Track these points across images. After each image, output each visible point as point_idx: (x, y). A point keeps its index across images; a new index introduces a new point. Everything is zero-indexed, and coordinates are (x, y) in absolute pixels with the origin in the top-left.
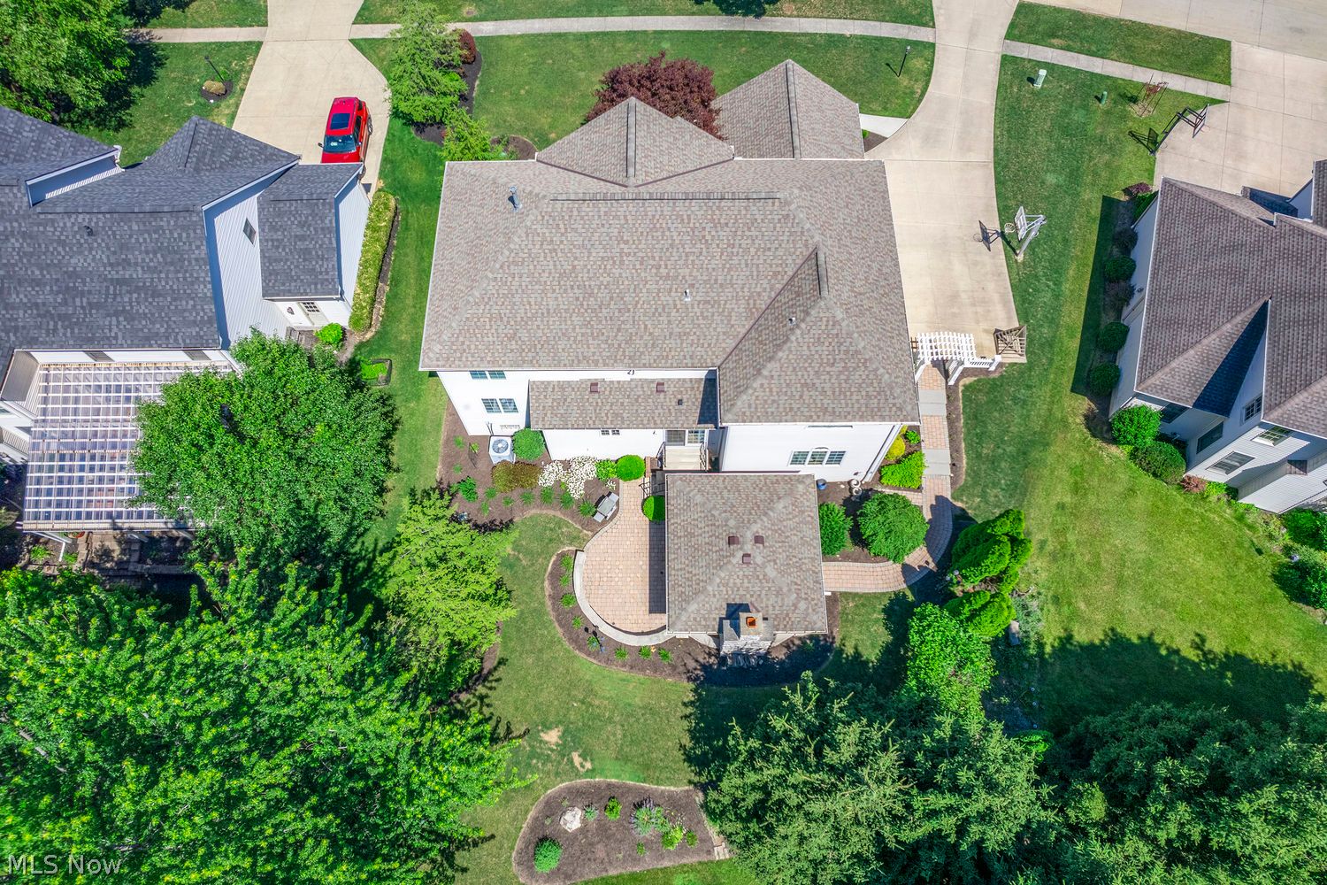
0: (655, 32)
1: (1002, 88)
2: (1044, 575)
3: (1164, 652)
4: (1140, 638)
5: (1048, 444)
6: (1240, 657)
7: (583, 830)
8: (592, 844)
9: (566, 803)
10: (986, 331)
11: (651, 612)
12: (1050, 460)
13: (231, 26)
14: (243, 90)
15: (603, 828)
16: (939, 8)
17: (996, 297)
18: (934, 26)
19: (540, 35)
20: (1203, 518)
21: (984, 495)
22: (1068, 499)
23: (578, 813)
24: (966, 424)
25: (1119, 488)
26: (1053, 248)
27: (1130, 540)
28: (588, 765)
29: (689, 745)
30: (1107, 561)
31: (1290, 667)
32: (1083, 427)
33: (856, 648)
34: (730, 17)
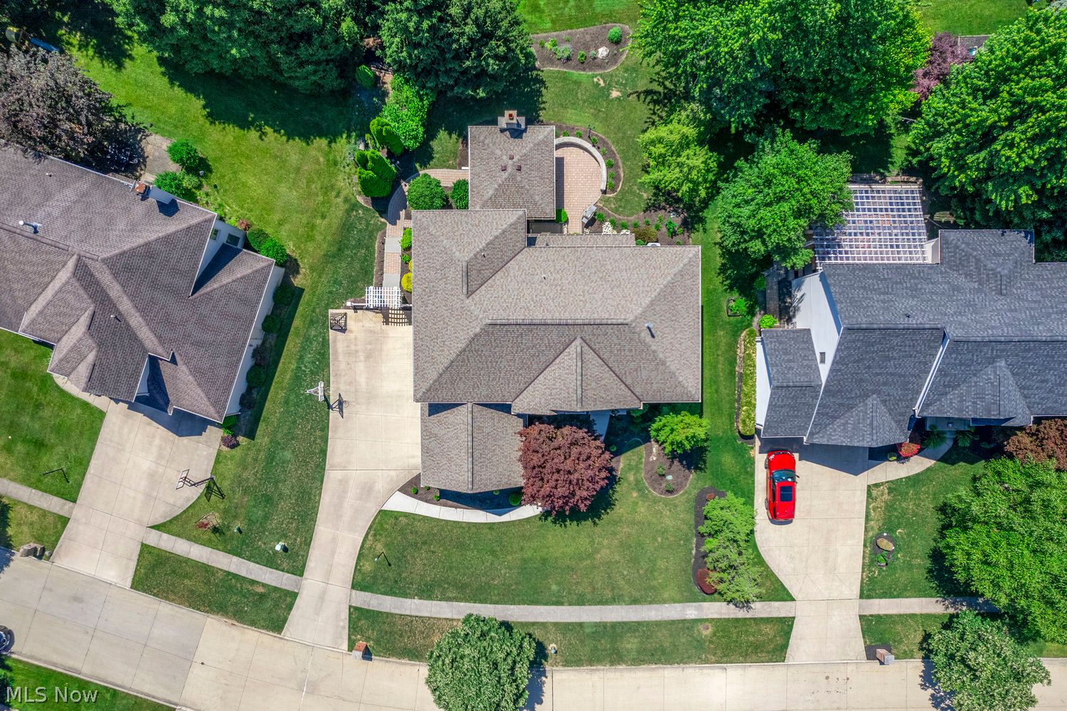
0: (562, 604)
1: (308, 543)
2: (340, 178)
3: (282, 131)
4: (294, 140)
5: (324, 255)
6: (242, 127)
7: (597, 48)
8: (592, 41)
9: (606, 61)
10: (351, 332)
11: (563, 158)
12: (325, 246)
13: (886, 615)
14: (865, 546)
15: (587, 48)
16: (344, 627)
17: (341, 358)
18: (350, 607)
19: (651, 603)
20: (242, 208)
21: (368, 225)
22: (318, 221)
23: (600, 56)
24: (373, 268)
25: (287, 226)
26: (297, 396)
27: (288, 194)
28: (595, 80)
29: (543, 89)
30: (303, 183)
31: (217, 123)
32: (302, 266)
33: (450, 137)
34: (505, 619)
